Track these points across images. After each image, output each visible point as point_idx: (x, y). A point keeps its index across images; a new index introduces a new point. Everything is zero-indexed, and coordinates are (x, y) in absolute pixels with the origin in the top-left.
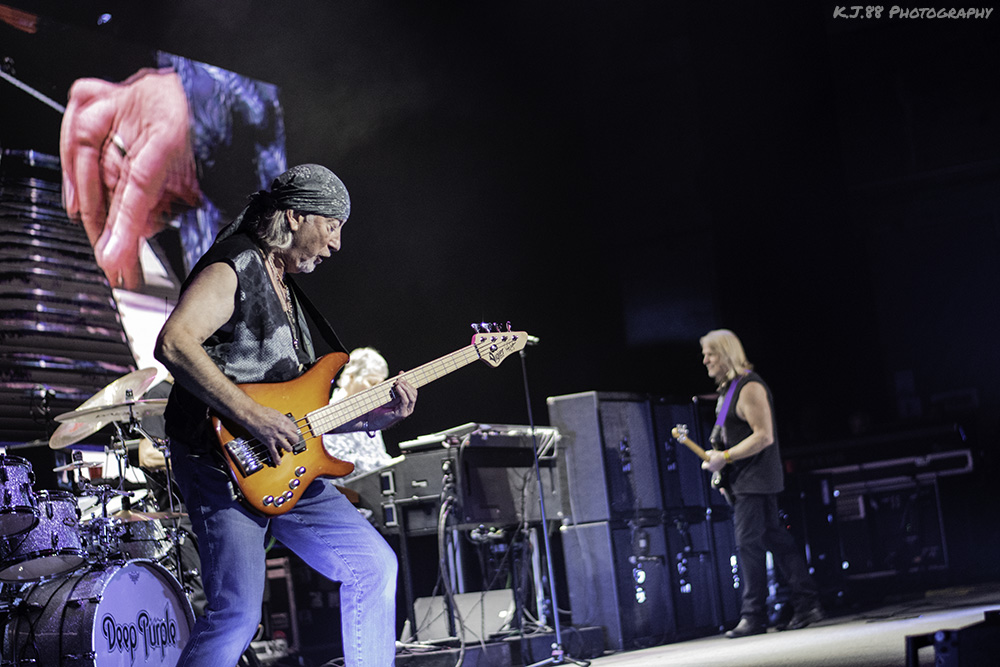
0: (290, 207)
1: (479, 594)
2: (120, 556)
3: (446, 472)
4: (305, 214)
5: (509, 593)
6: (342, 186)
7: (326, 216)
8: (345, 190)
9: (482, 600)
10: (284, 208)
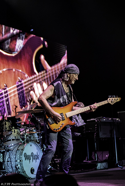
0: (68, 73)
1: (102, 152)
2: (28, 141)
3: (96, 126)
4: (71, 74)
5: (108, 152)
6: (77, 68)
7: (75, 74)
8: (78, 68)
9: (102, 153)
10: (67, 73)
